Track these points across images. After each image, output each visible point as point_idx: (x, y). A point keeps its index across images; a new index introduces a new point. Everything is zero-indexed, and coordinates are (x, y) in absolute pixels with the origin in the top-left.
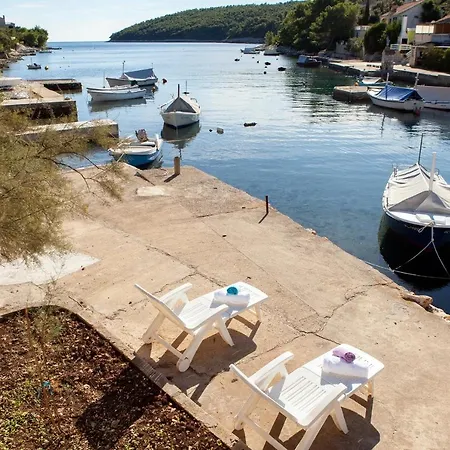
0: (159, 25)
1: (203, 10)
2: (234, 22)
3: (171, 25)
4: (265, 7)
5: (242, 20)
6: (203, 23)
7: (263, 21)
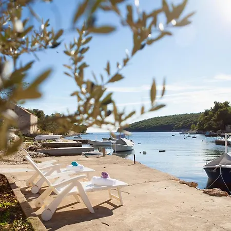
0: (140, 124)
1: (162, 117)
2: (177, 122)
3: (146, 124)
4: (192, 115)
5: (181, 121)
6: (162, 123)
7: (192, 121)
